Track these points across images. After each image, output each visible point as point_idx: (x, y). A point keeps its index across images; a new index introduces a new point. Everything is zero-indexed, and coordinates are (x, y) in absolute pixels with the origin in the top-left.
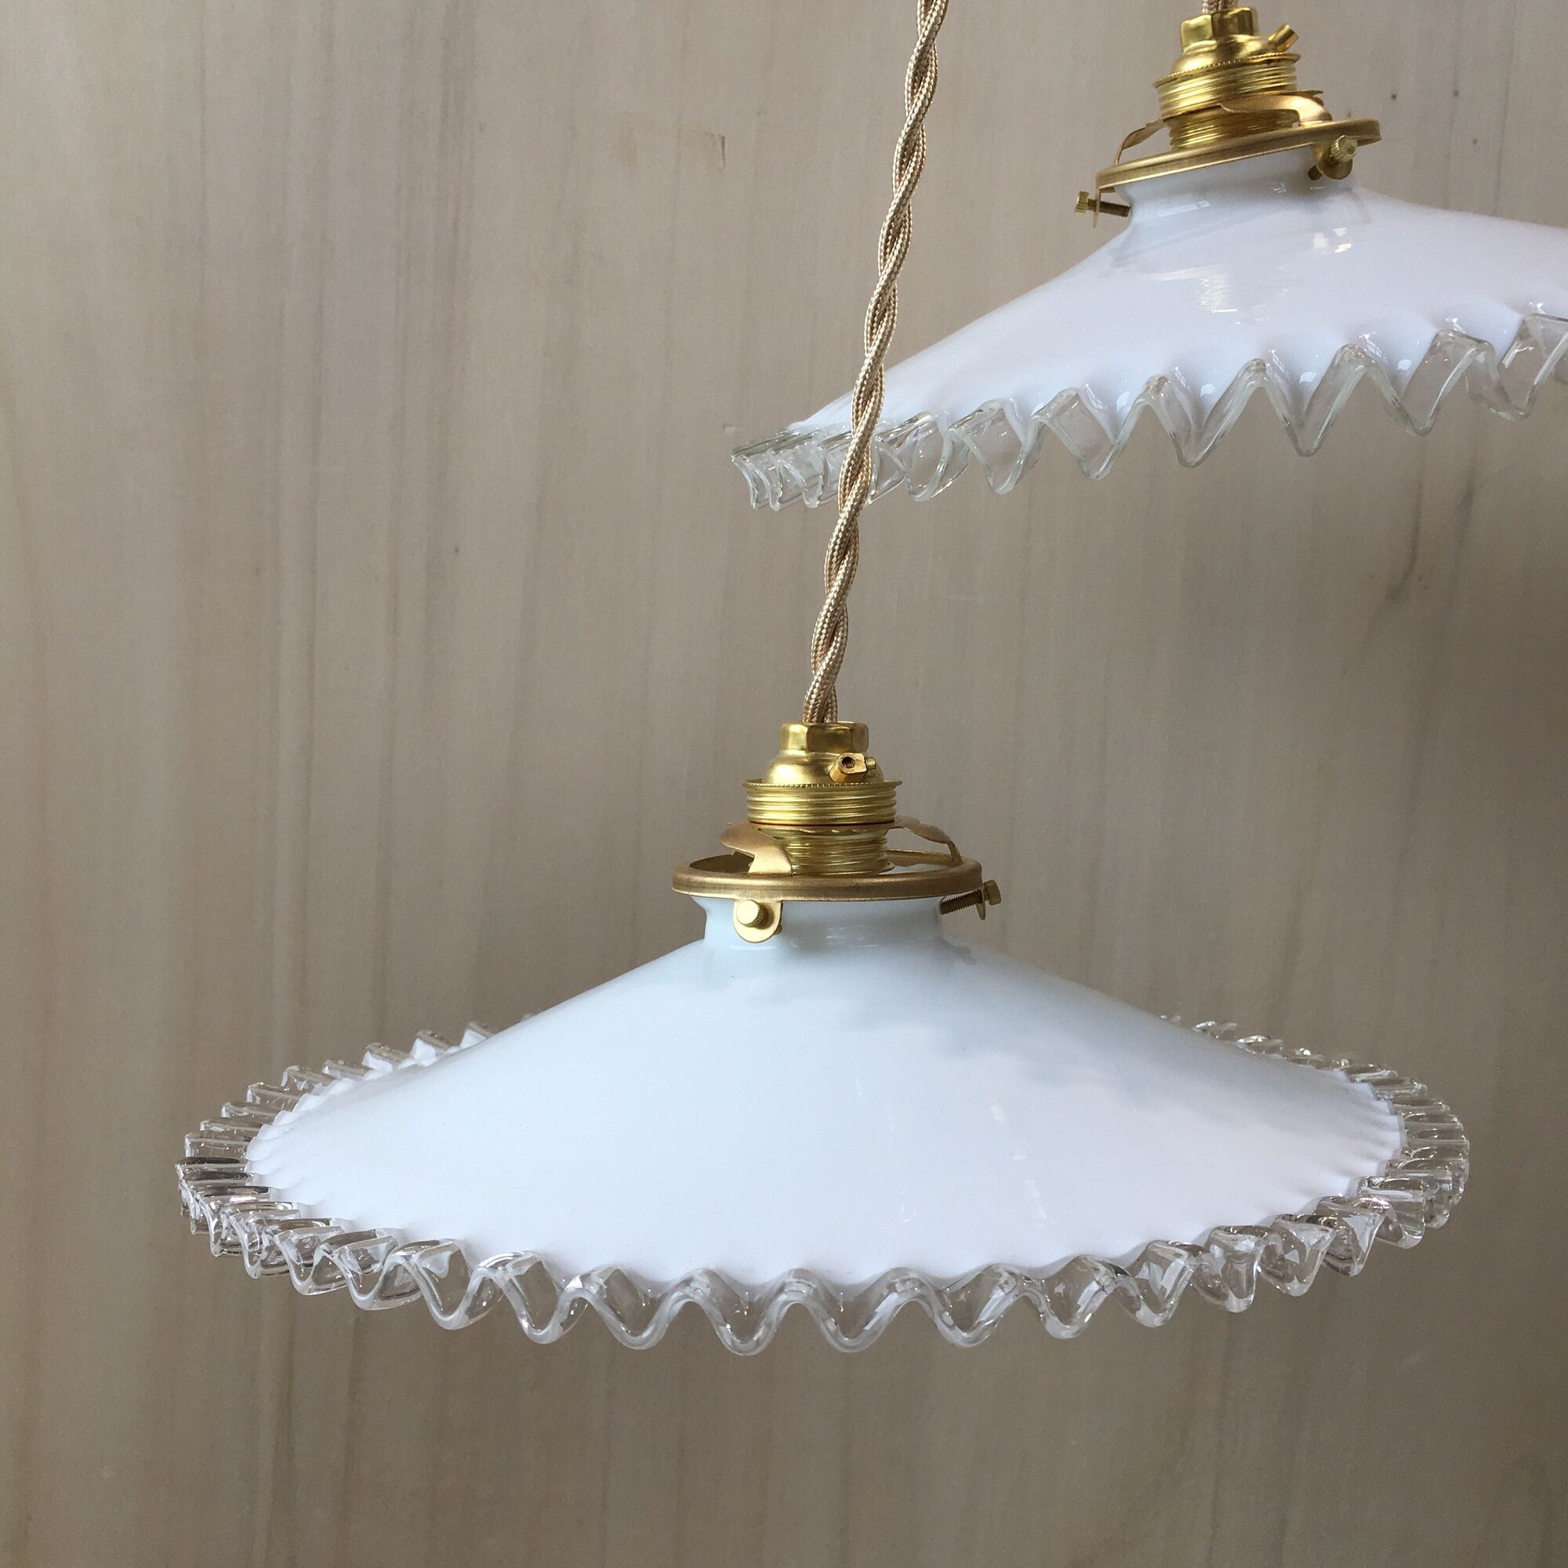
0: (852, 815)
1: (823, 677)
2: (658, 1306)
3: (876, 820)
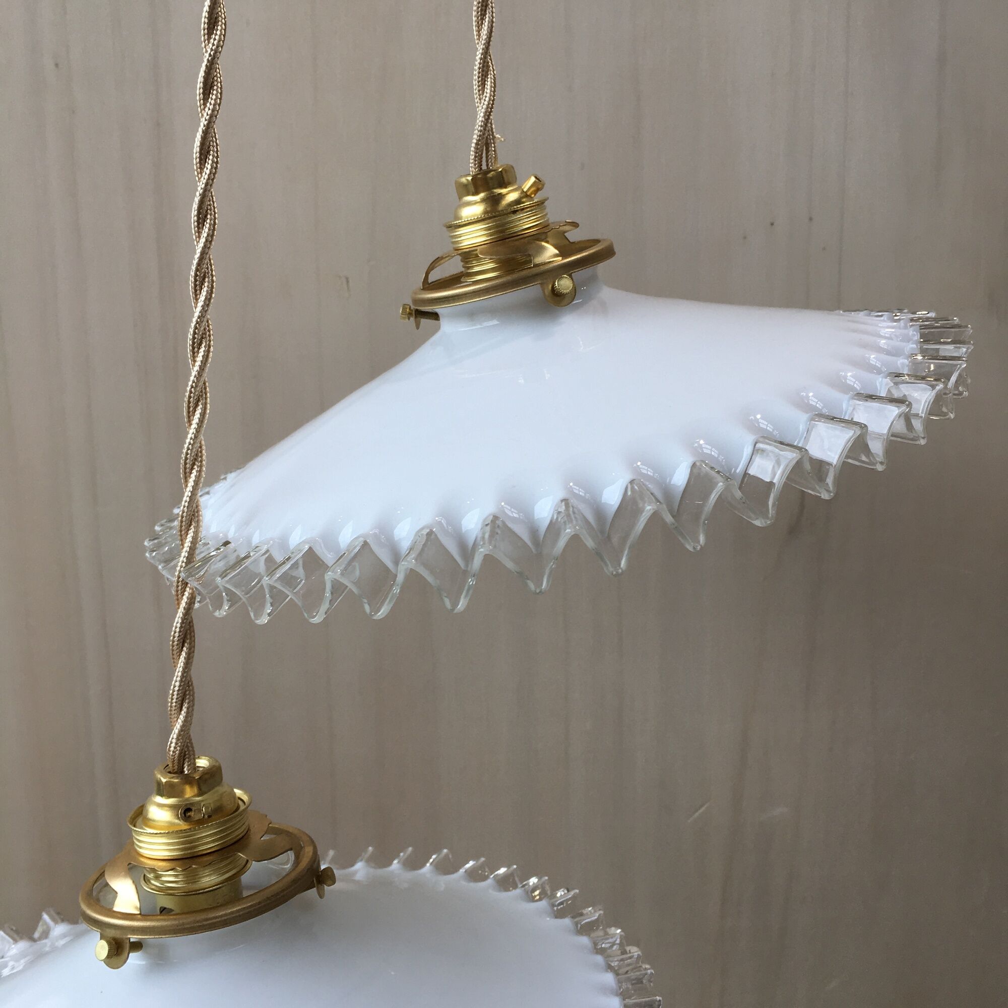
1: (178, 733)
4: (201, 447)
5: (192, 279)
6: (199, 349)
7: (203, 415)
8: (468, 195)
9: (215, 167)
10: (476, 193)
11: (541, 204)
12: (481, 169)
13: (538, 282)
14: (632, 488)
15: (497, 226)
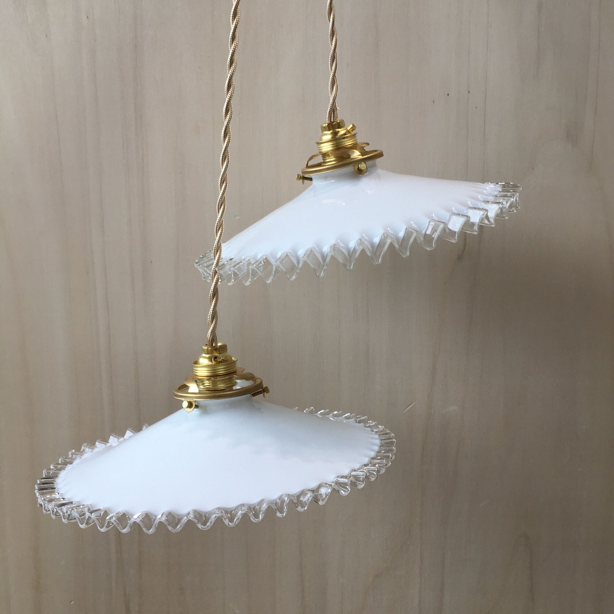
0: (222, 372)
1: (211, 331)
2: (181, 521)
3: (229, 373)
4: (222, 221)
5: (221, 158)
6: (223, 184)
7: (224, 209)
8: (326, 131)
9: (231, 116)
10: (329, 130)
11: (354, 135)
12: (331, 121)
13: (352, 165)
14: (384, 236)
15: (336, 144)
